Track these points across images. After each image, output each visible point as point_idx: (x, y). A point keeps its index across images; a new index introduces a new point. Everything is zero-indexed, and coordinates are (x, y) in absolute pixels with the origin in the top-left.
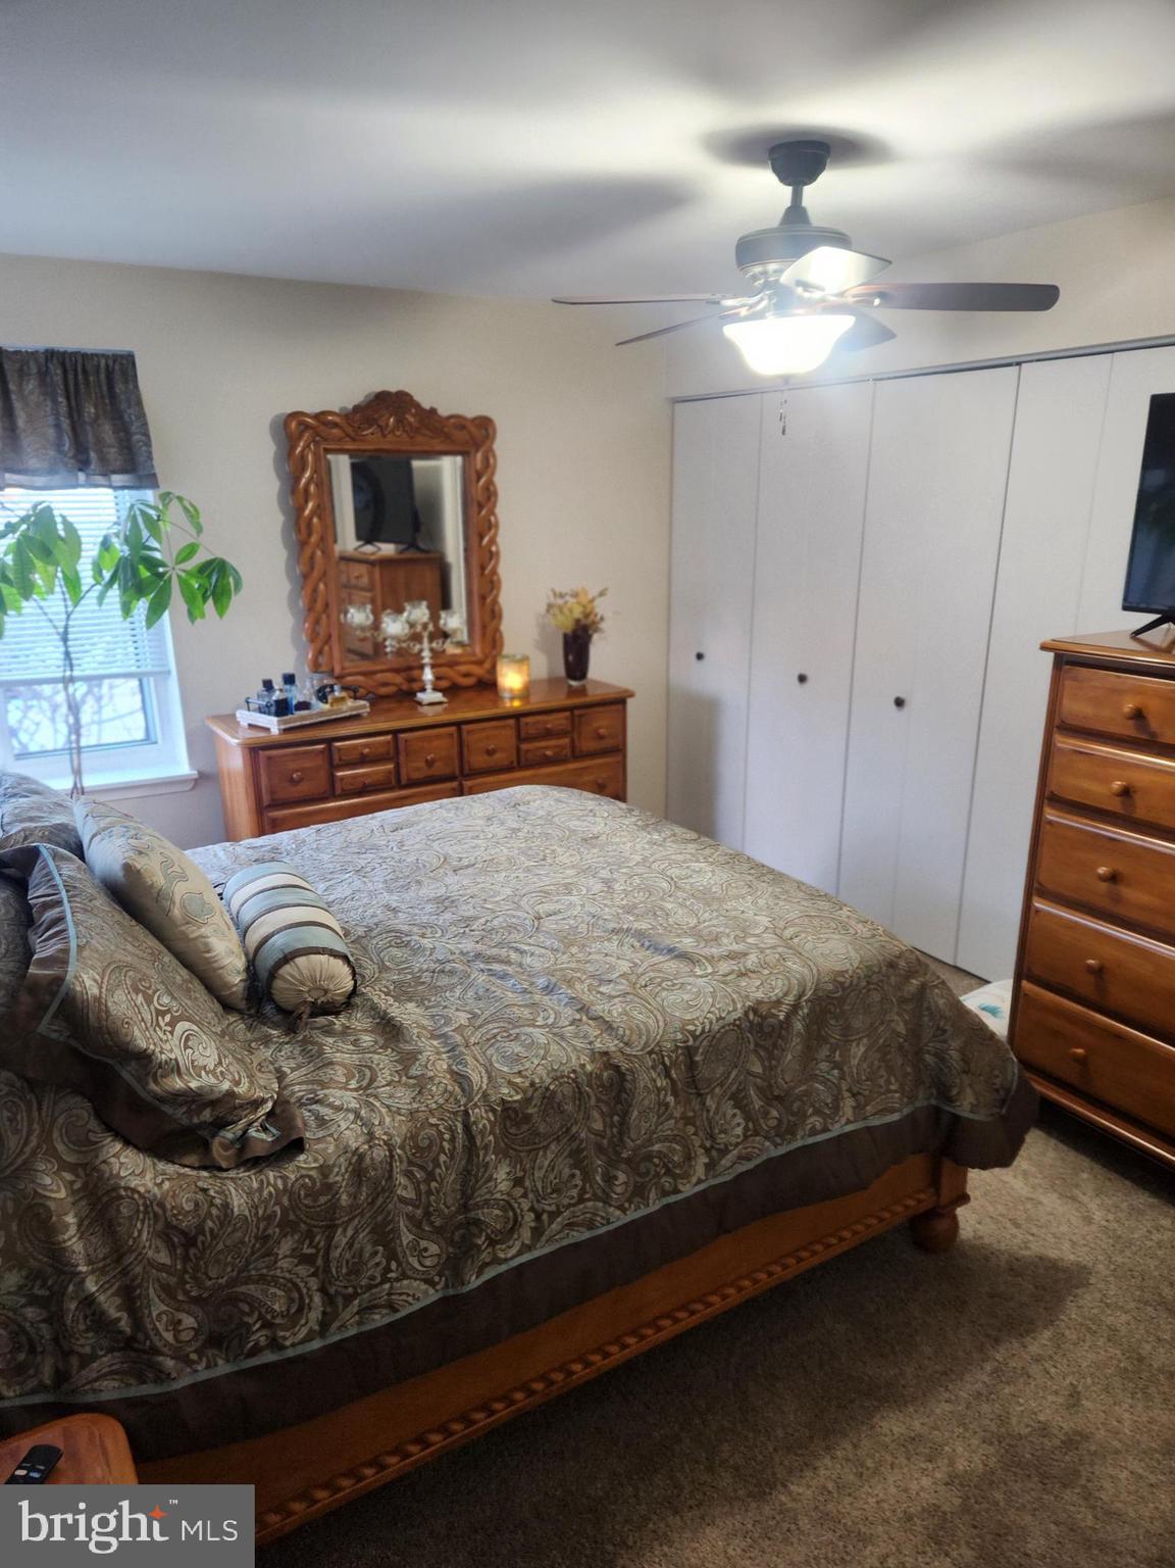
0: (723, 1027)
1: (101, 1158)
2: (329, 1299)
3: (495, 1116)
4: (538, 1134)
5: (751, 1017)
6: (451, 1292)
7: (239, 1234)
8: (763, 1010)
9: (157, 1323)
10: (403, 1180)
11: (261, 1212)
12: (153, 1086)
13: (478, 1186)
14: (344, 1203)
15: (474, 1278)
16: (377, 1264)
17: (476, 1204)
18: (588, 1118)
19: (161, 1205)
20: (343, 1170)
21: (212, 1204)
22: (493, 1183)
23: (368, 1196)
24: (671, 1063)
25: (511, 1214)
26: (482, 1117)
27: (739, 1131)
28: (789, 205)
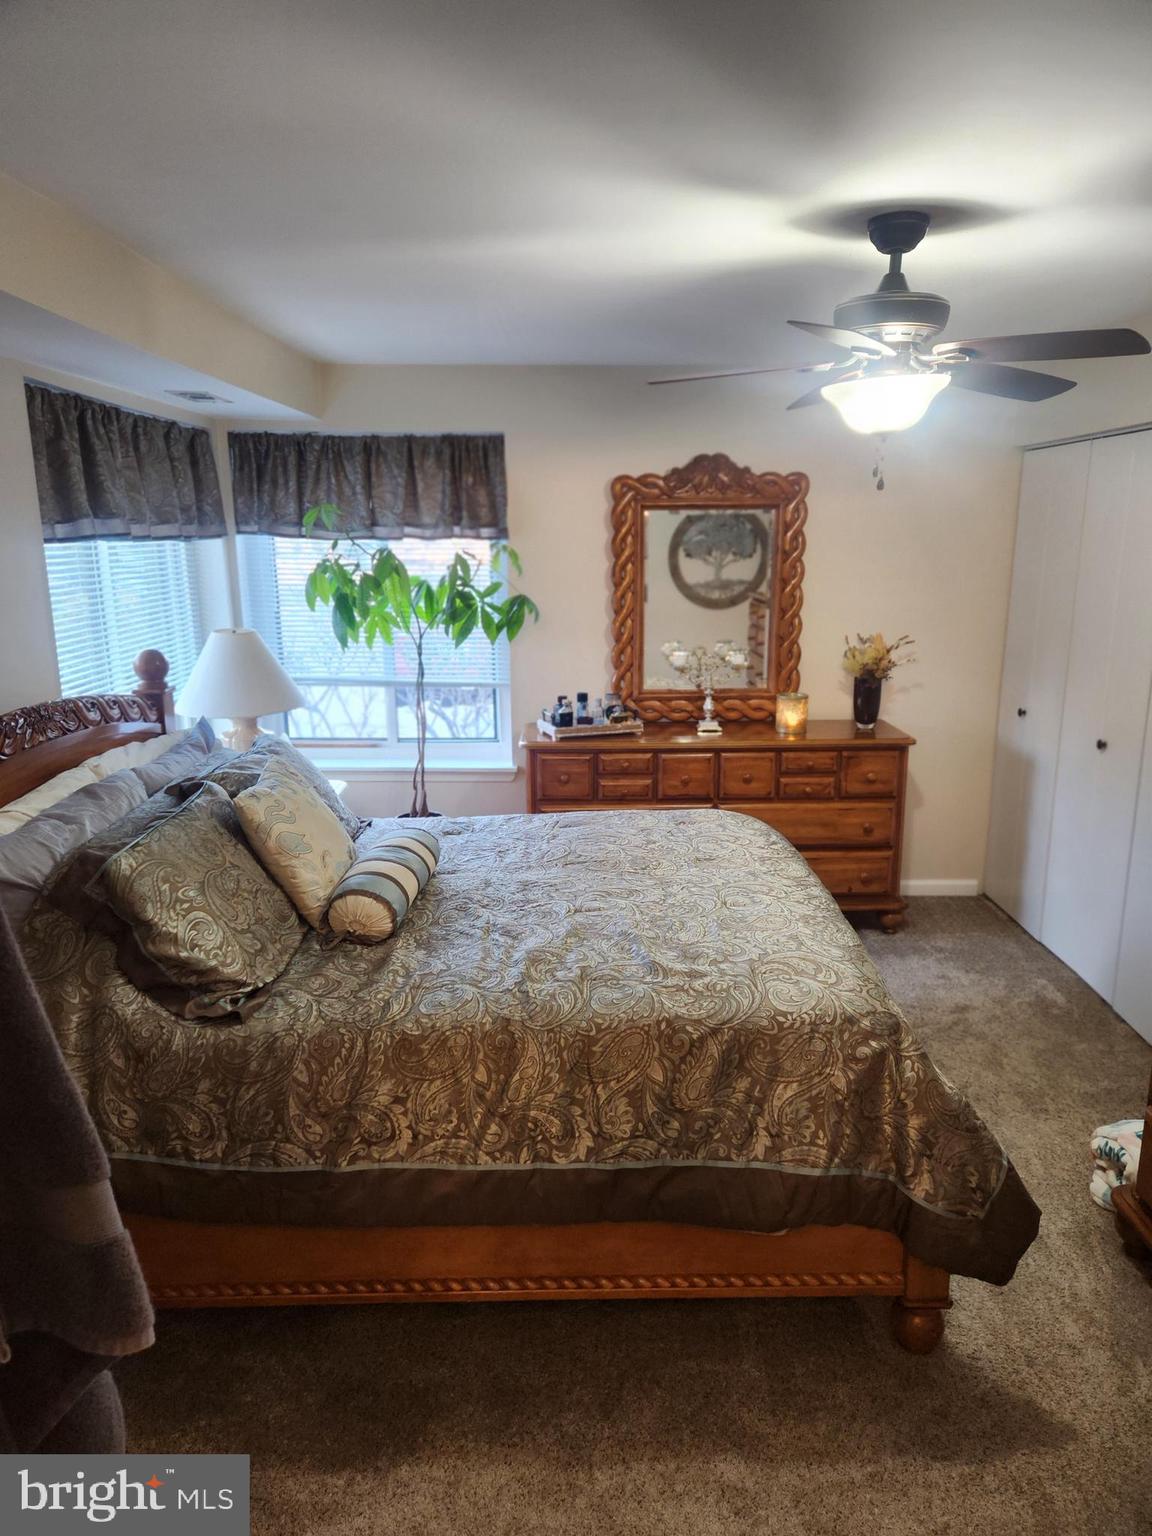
0: (630, 1029)
1: (106, 985)
2: (232, 1137)
3: (391, 1043)
4: (425, 1068)
5: (663, 1026)
6: (327, 1169)
7: (172, 1064)
8: (677, 1024)
9: (106, 1106)
10: (301, 1067)
11: (191, 1054)
12: (151, 947)
13: (361, 1091)
14: (252, 1068)
15: (345, 1163)
16: (267, 1123)
17: (357, 1105)
18: (474, 1069)
19: (128, 1027)
20: (259, 1044)
21: (160, 1038)
22: (374, 1093)
23: (272, 1070)
24: (565, 1045)
25: (389, 1125)
26: (381, 1039)
27: (627, 1128)
28: (888, 272)
